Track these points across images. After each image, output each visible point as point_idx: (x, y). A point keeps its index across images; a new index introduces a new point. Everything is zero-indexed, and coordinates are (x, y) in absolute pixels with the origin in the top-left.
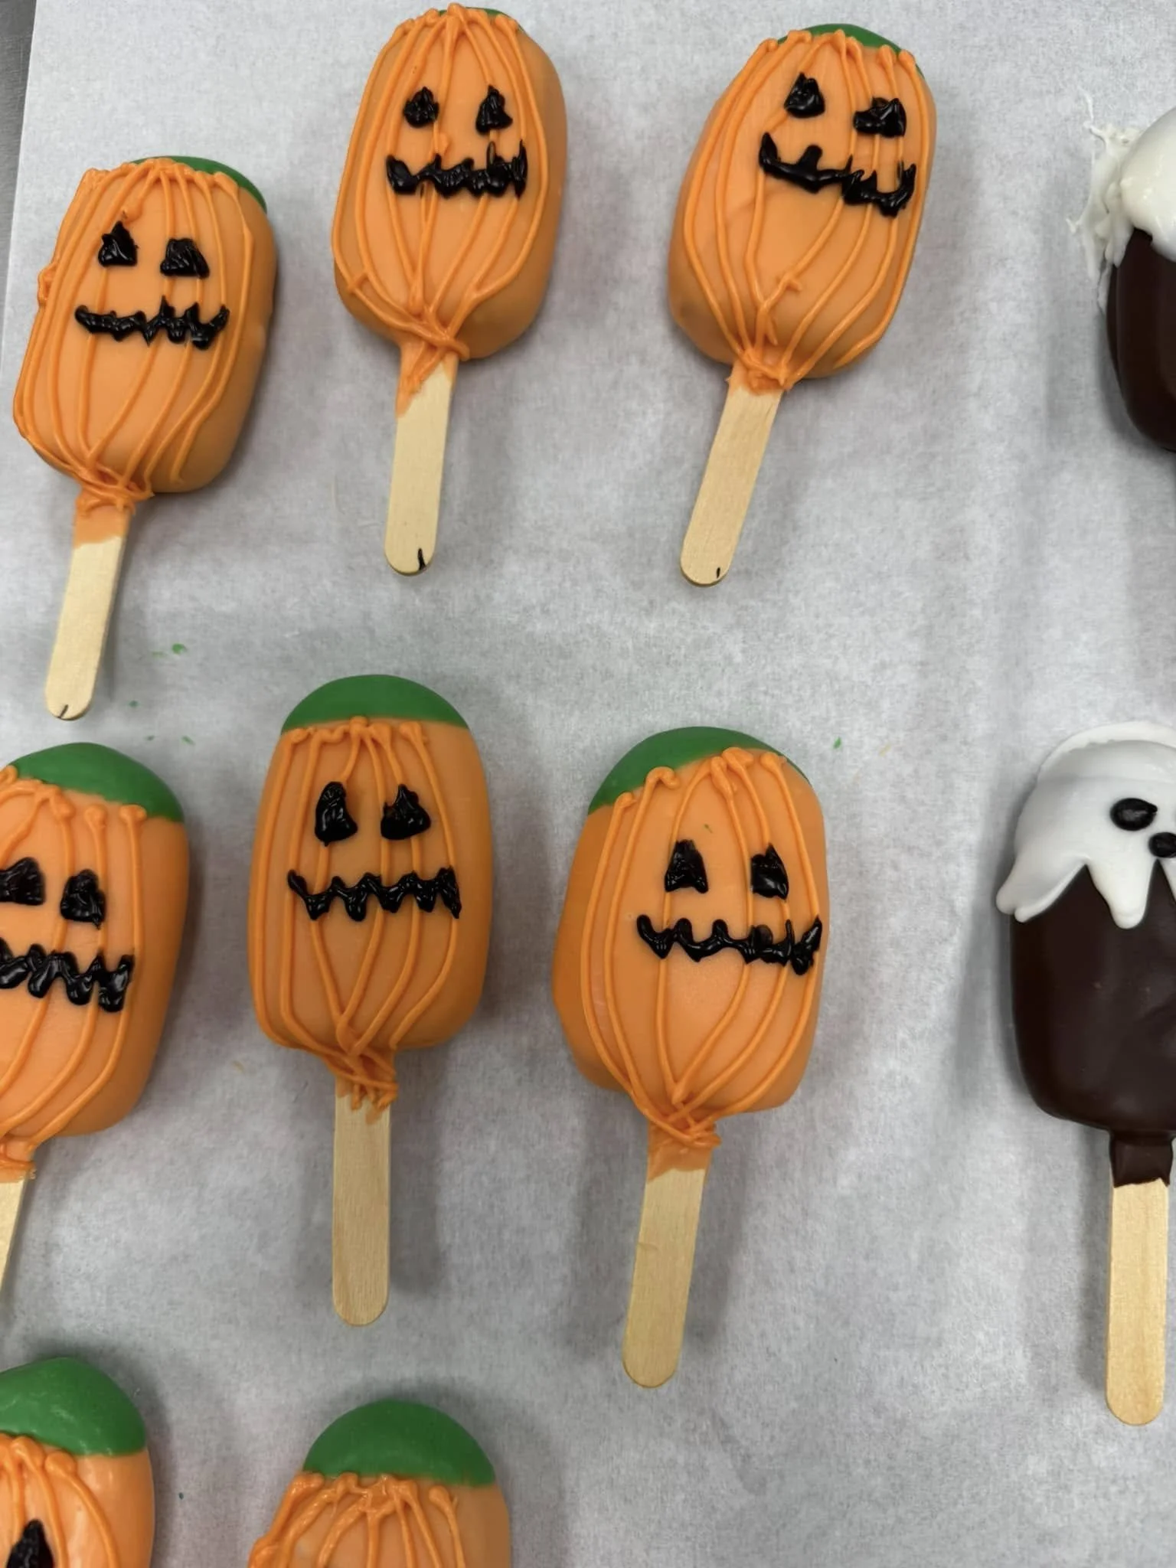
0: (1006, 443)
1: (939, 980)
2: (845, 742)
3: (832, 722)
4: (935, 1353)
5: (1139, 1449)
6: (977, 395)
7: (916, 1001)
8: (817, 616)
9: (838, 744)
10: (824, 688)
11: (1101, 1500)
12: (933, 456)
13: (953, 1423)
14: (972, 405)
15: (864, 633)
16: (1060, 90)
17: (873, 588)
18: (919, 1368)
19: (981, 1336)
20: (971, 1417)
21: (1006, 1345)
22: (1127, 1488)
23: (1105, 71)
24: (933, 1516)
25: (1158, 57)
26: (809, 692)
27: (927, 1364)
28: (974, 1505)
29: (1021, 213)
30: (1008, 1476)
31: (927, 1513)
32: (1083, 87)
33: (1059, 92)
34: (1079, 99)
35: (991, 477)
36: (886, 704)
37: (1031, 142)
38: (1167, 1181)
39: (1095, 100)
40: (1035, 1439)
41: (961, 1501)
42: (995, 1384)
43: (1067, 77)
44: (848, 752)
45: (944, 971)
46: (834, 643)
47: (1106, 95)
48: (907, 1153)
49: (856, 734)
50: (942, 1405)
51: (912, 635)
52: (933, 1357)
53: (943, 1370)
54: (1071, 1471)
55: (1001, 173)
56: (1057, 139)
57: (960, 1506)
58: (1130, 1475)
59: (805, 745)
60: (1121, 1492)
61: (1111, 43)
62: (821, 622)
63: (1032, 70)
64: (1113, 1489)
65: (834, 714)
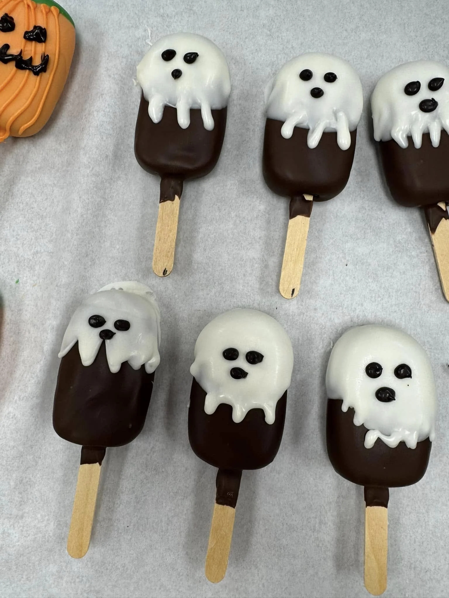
0: (91, 169)
1: (33, 378)
2: (20, 281)
3: (16, 273)
4: (20, 521)
5: (90, 566)
6: (84, 149)
7: (23, 385)
8: (13, 231)
9: (17, 282)
10: (13, 260)
11: (73, 584)
12: (68, 171)
13: (21, 549)
14: (82, 152)
15: (32, 239)
16: (137, 26)
17: (38, 222)
18: (12, 527)
19: (39, 516)
20: (28, 547)
21: (48, 520)
22: (82, 580)
23: (159, 19)
24: (11, 585)
25: (182, 14)
26: (7, 260)
27: (16, 525)
28: (27, 582)
29: (112, 76)
30: (42, 571)
31: (9, 583)
32: (147, 26)
33: (137, 27)
34: (145, 30)
35: (82, 182)
36: (37, 268)
37: (121, 47)
38: (100, 464)
39: (152, 31)
40: (54, 558)
41: (22, 579)
42: (40, 535)
43: (141, 21)
44: (21, 285)
45: (36, 375)
46: (19, 242)
47: (157, 29)
48: (12, 443)
49: (25, 278)
50: (18, 542)
51: (50, 241)
52: (19, 523)
53: (21, 528)
54: (65, 571)
55: (108, 59)
56: (133, 46)
57: (22, 582)
58: (84, 575)
59: (5, 281)
60: (80, 582)
61: (163, 8)
62: (15, 233)
63: (127, 17)
64: (77, 580)
65: (16, 270)
